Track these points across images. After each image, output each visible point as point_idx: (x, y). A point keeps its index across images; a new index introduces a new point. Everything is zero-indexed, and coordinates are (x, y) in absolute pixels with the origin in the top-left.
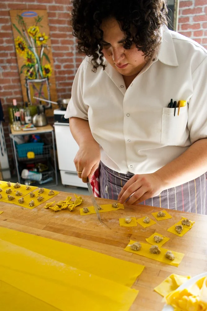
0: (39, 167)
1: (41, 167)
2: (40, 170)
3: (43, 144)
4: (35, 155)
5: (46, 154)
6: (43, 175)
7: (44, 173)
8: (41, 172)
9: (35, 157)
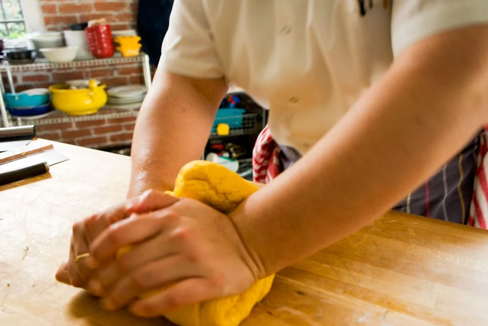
0: (232, 150)
1: (235, 150)
2: (234, 155)
3: (243, 111)
4: (231, 129)
5: (248, 128)
6: (240, 164)
7: (242, 161)
8: (238, 158)
9: (230, 133)
